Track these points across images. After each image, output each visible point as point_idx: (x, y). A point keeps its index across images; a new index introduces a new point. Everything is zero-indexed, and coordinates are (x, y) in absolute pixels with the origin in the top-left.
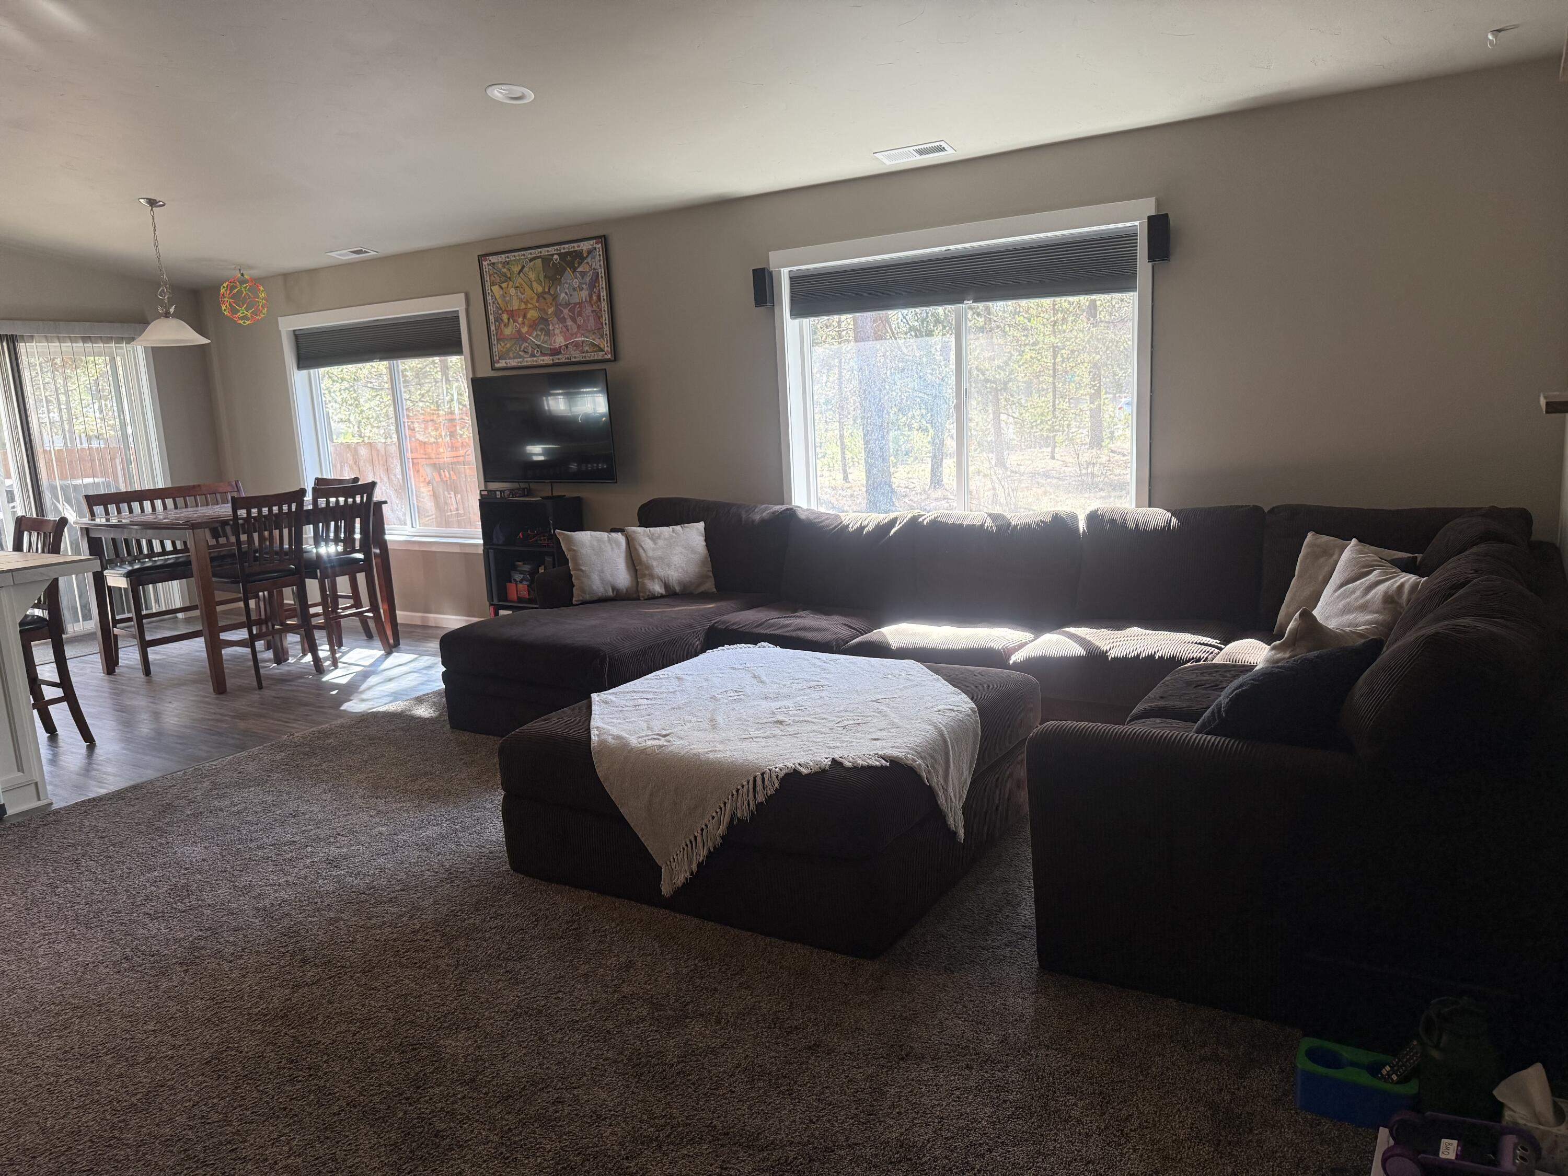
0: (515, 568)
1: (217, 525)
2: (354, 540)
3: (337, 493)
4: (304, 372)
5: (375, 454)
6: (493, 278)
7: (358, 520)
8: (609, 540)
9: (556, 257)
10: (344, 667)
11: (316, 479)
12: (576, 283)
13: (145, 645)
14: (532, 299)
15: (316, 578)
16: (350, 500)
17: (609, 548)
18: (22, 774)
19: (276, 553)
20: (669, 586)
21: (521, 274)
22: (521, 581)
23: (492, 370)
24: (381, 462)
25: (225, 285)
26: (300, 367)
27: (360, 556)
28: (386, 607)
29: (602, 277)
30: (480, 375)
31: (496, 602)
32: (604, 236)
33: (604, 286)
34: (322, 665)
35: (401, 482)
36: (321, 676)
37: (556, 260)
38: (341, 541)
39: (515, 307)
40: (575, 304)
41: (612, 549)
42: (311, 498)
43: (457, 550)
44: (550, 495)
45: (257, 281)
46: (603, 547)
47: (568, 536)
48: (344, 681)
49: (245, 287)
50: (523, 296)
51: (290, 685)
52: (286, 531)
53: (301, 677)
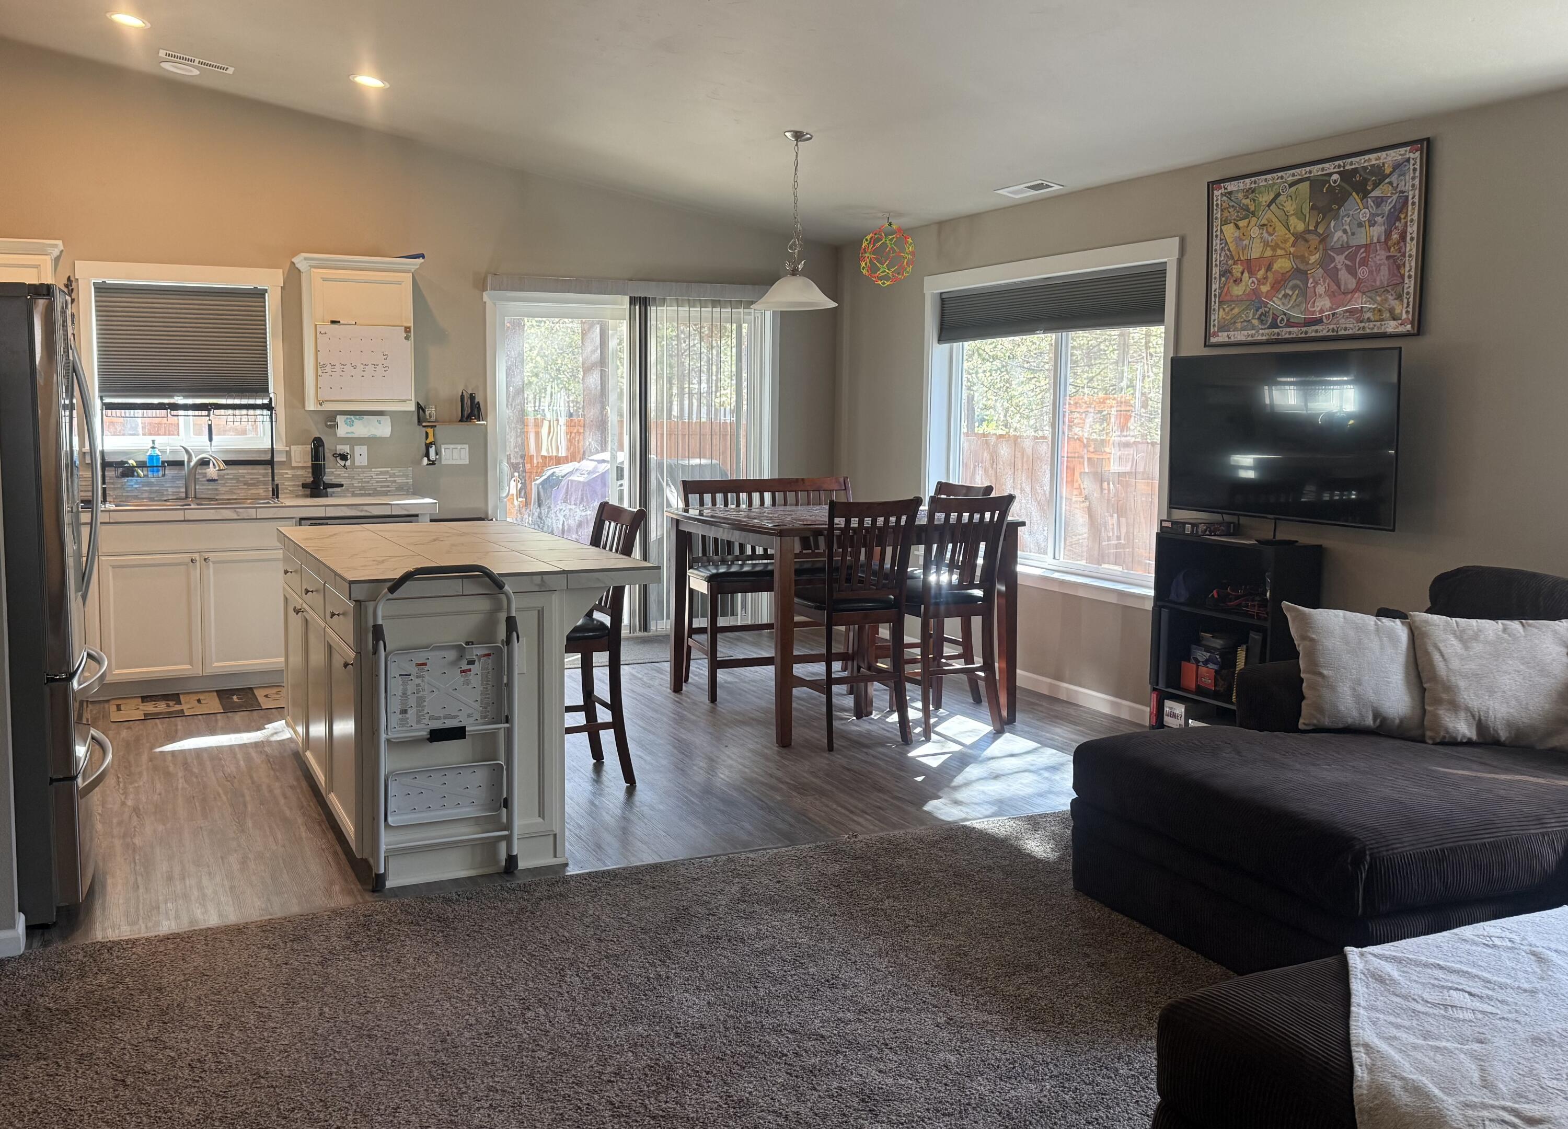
0: (1198, 642)
1: (808, 534)
2: (974, 566)
3: (960, 507)
4: (946, 346)
5: (1019, 455)
6: (1226, 214)
7: (983, 545)
8: (1378, 630)
9: (1335, 177)
10: (938, 742)
11: (939, 483)
12: (1365, 214)
13: (716, 664)
14: (1285, 241)
15: (919, 616)
16: (977, 517)
17: (1375, 645)
18: (542, 820)
19: (874, 573)
20: (1487, 728)
21: (1273, 207)
22: (1206, 662)
23: (1205, 346)
24: (1025, 467)
25: (868, 237)
26: (941, 340)
27: (978, 593)
28: (1004, 665)
29: (1413, 204)
30: (1184, 353)
31: (1161, 686)
32: (1428, 140)
33: (1415, 217)
34: (910, 733)
35: (1048, 496)
36: (907, 748)
37: (1335, 182)
38: (958, 567)
39: (1255, 255)
40: (1359, 247)
41: (1382, 647)
42: (926, 508)
43: (1113, 599)
44: (1271, 537)
45: (903, 233)
46: (1366, 641)
47: (1303, 614)
48: (934, 763)
49: (891, 240)
50: (1270, 239)
51: (867, 753)
52: (889, 550)
53: (883, 744)
